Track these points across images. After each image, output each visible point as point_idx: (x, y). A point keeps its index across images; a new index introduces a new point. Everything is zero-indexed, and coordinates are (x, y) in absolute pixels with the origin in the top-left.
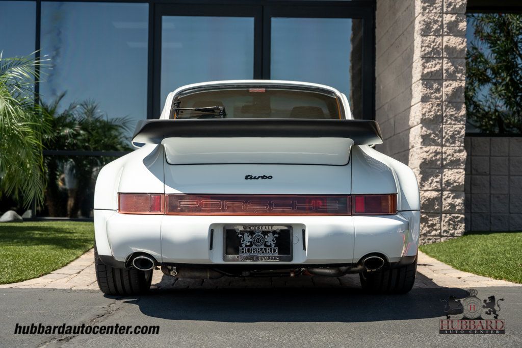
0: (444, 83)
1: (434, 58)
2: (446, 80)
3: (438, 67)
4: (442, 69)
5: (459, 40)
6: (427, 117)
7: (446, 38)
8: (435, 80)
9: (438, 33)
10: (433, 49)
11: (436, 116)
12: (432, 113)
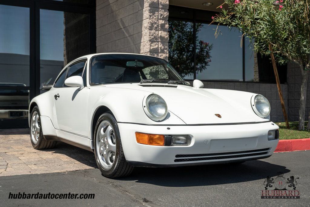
0: (159, 54)
1: (155, 42)
2: (160, 53)
3: (156, 46)
4: (158, 47)
5: (166, 33)
6: (152, 71)
7: (160, 32)
8: (156, 53)
9: (156, 29)
10: (155, 37)
11: (156, 71)
12: (155, 69)
